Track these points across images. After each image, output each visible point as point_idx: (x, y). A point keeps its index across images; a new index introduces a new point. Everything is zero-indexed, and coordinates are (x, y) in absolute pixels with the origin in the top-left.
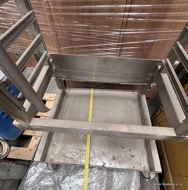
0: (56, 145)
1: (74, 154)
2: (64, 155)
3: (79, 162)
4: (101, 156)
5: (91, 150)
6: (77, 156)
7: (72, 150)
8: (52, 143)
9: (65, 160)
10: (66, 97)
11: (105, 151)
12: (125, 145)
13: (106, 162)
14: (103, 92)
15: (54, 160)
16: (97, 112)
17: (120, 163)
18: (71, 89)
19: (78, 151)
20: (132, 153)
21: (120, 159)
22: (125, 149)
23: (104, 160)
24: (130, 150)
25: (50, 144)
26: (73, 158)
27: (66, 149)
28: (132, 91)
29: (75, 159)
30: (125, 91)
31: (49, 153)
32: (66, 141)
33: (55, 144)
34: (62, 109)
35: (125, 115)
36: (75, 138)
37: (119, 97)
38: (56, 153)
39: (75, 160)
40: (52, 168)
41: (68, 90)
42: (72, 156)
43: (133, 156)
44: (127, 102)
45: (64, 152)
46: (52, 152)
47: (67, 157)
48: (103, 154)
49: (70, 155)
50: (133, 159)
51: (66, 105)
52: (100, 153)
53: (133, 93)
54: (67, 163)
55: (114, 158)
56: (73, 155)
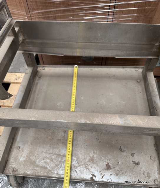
0: (21, 148)
1: (48, 161)
2: (33, 163)
3: (56, 173)
4: (88, 163)
5: (73, 154)
6: (52, 165)
7: (44, 155)
8: (16, 145)
9: (35, 170)
10: (37, 78)
11: (95, 156)
12: (124, 147)
13: (96, 173)
14: (91, 70)
15: (19, 170)
16: (82, 98)
17: (117, 175)
18: (45, 67)
19: (54, 157)
20: (136, 158)
21: (117, 168)
22: (124, 154)
23: (93, 170)
24: (133, 155)
25: (13, 147)
26: (47, 168)
27: (36, 154)
28: (135, 68)
29: (50, 168)
30: (123, 68)
31: (12, 159)
32: (36, 142)
33: (20, 146)
34: (32, 95)
35: (124, 101)
36: (49, 138)
37: (114, 76)
38: (22, 159)
39: (49, 170)
40: (15, 182)
41: (41, 68)
42: (44, 165)
43: (138, 164)
44: (126, 83)
45: (33, 158)
46: (16, 159)
47: (38, 166)
48: (92, 160)
49: (42, 163)
50: (137, 168)
51: (37, 90)
52: (87, 160)
53: (136, 69)
54: (37, 174)
55: (108, 167)
56: (46, 162)
